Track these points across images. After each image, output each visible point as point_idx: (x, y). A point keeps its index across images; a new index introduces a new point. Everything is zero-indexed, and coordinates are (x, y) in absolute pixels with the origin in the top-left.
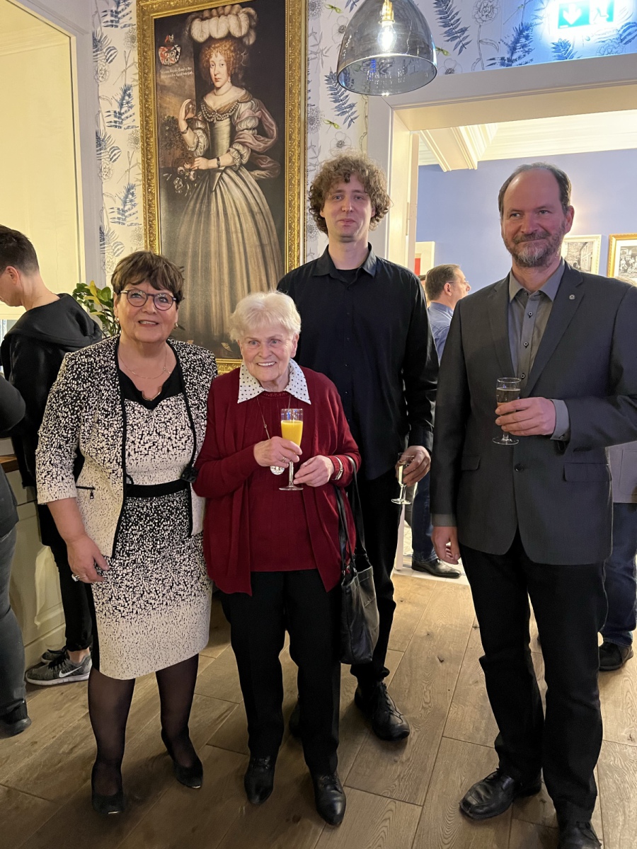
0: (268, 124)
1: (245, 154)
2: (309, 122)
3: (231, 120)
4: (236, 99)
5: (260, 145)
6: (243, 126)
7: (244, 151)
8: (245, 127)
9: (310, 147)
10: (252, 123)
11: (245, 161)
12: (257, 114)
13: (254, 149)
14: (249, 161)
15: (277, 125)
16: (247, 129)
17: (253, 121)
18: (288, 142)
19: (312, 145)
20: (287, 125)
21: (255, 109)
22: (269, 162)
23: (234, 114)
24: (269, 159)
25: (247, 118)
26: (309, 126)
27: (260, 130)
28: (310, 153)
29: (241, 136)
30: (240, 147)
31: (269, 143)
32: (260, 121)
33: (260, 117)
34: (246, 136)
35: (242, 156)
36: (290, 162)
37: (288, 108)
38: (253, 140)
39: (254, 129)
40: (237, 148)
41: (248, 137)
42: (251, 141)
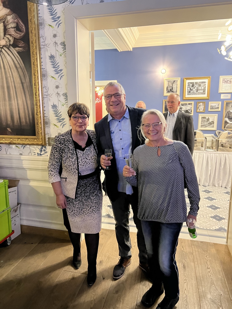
0: (21, 25)
1: (11, 40)
2: (40, 25)
3: (4, 24)
4: (6, 13)
5: (18, 36)
6: (9, 26)
7: (11, 38)
8: (10, 27)
9: (41, 37)
10: (13, 25)
11: (12, 43)
12: (16, 21)
13: (15, 37)
14: (13, 43)
15: (25, 26)
16: (11, 28)
17: (14, 24)
18: (30, 34)
19: (42, 36)
20: (29, 27)
21: (14, 18)
22: (23, 44)
23: (5, 21)
24: (23, 42)
25: (11, 23)
26: (40, 27)
27: (18, 28)
28: (41, 40)
29: (9, 31)
30: (9, 36)
31: (22, 35)
32: (17, 24)
33: (17, 22)
34: (11, 31)
35: (10, 41)
36: (32, 44)
37: (29, 18)
38: (14, 33)
39: (14, 28)
40: (7, 37)
41: (12, 31)
42: (13, 34)
